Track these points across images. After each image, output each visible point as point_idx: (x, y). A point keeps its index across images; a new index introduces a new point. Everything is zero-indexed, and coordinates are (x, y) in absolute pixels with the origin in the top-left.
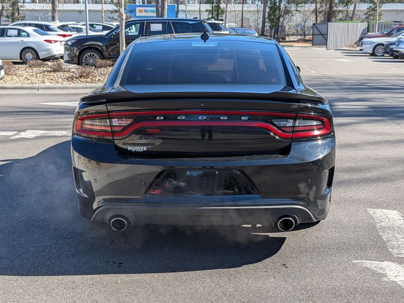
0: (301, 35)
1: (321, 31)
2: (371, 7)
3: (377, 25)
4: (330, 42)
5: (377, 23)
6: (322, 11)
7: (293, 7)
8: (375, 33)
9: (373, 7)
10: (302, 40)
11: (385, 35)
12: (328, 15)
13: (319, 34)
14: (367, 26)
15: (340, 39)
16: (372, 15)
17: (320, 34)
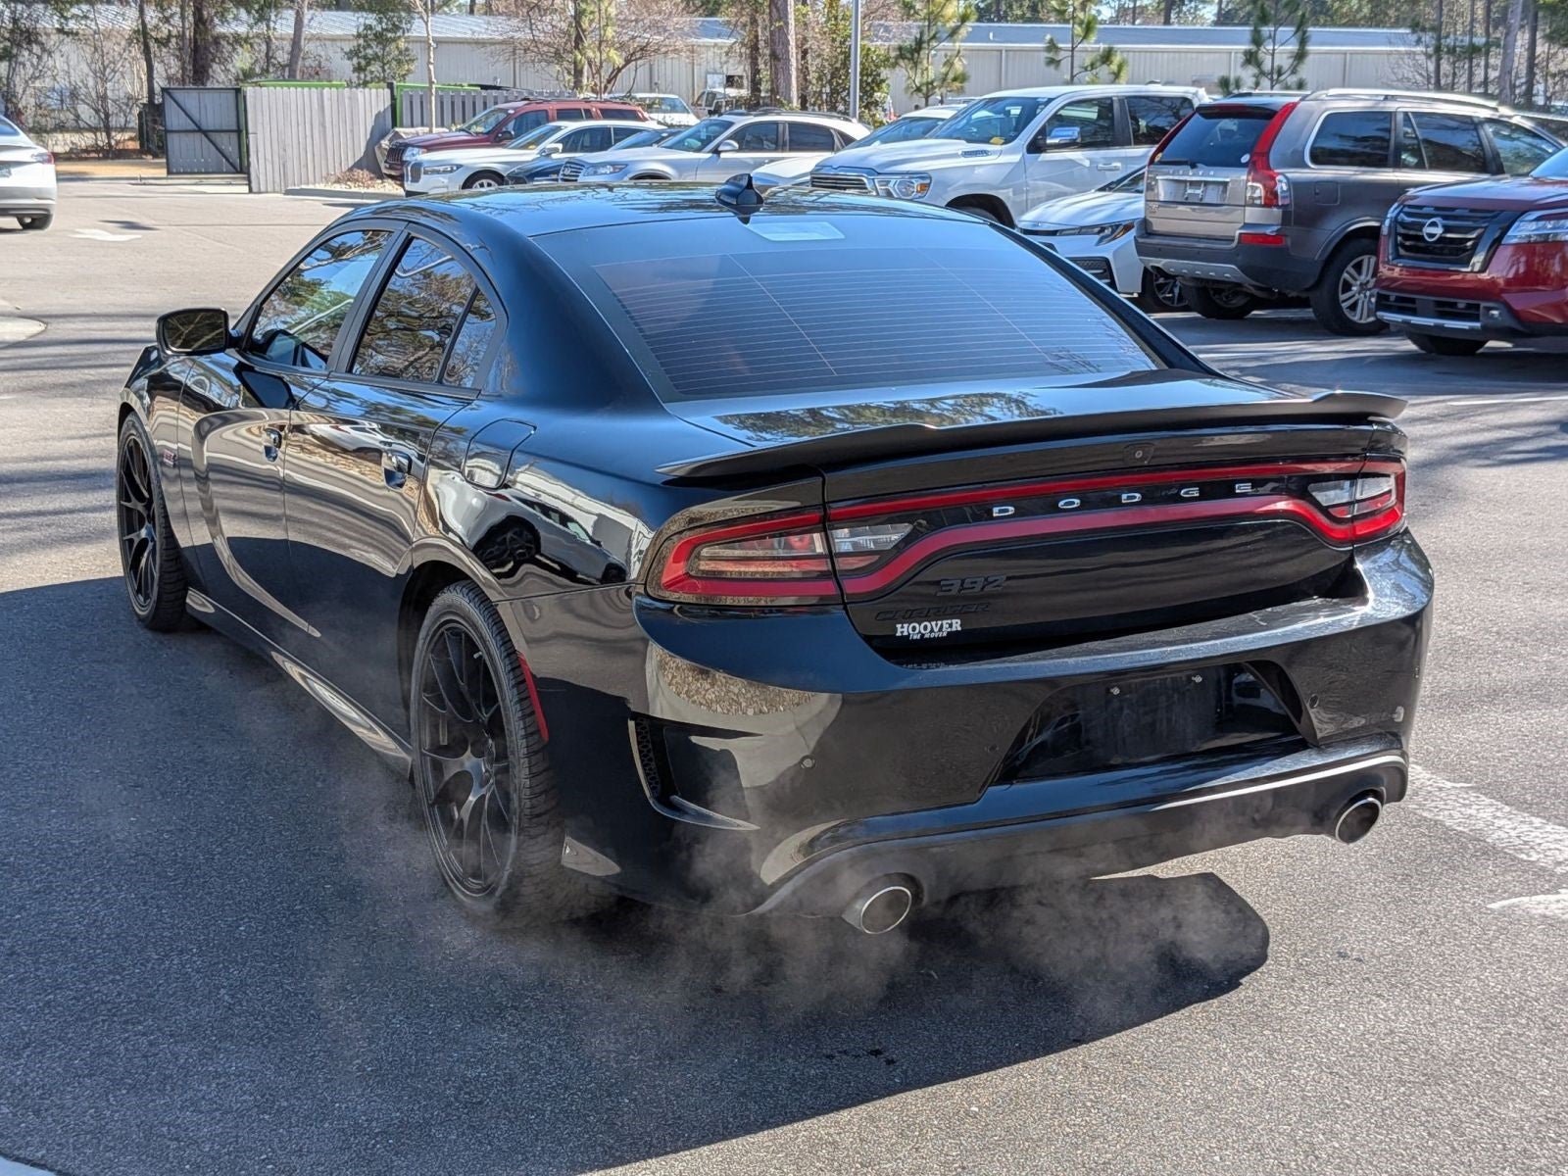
0: (94, 130)
1: (196, 117)
2: (368, 27)
3: (433, 98)
4: (261, 161)
5: (434, 91)
6: (170, 36)
7: (47, 21)
8: (431, 132)
9: (379, 29)
10: (97, 149)
11: (481, 137)
12: (196, 50)
13: (189, 128)
14: (388, 103)
15: (295, 151)
16: (376, 57)
17: (193, 127)
